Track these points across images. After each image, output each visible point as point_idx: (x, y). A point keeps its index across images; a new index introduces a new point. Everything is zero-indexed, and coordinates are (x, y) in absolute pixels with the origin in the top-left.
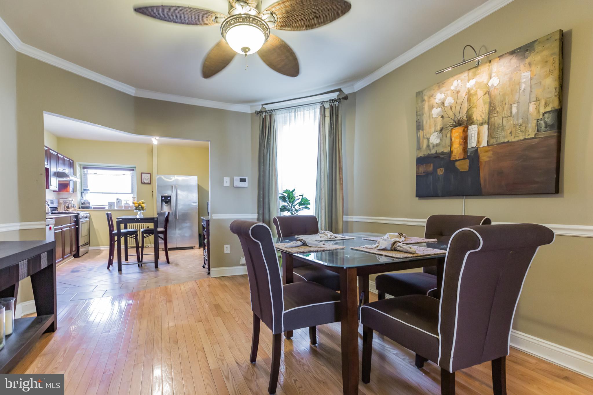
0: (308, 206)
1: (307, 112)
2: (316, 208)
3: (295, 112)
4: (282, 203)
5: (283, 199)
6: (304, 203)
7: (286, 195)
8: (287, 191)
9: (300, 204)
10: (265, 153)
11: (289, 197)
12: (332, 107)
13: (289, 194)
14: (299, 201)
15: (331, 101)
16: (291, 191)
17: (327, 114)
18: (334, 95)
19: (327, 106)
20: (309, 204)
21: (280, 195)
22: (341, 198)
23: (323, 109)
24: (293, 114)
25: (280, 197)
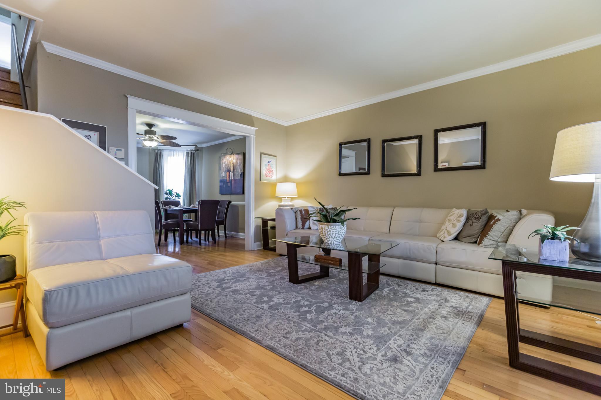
0: (180, 197)
1: (180, 154)
2: (184, 198)
3: (174, 152)
4: (166, 196)
5: (167, 194)
6: (178, 196)
7: (168, 192)
8: (169, 190)
9: (176, 196)
10: (157, 170)
11: (170, 193)
12: (191, 153)
13: (169, 192)
14: (175, 195)
15: (191, 150)
16: (171, 190)
17: (190, 155)
18: (193, 148)
19: (190, 152)
20: (180, 196)
21: (165, 192)
22: (195, 194)
23: (188, 153)
24: (173, 153)
25: (165, 193)
